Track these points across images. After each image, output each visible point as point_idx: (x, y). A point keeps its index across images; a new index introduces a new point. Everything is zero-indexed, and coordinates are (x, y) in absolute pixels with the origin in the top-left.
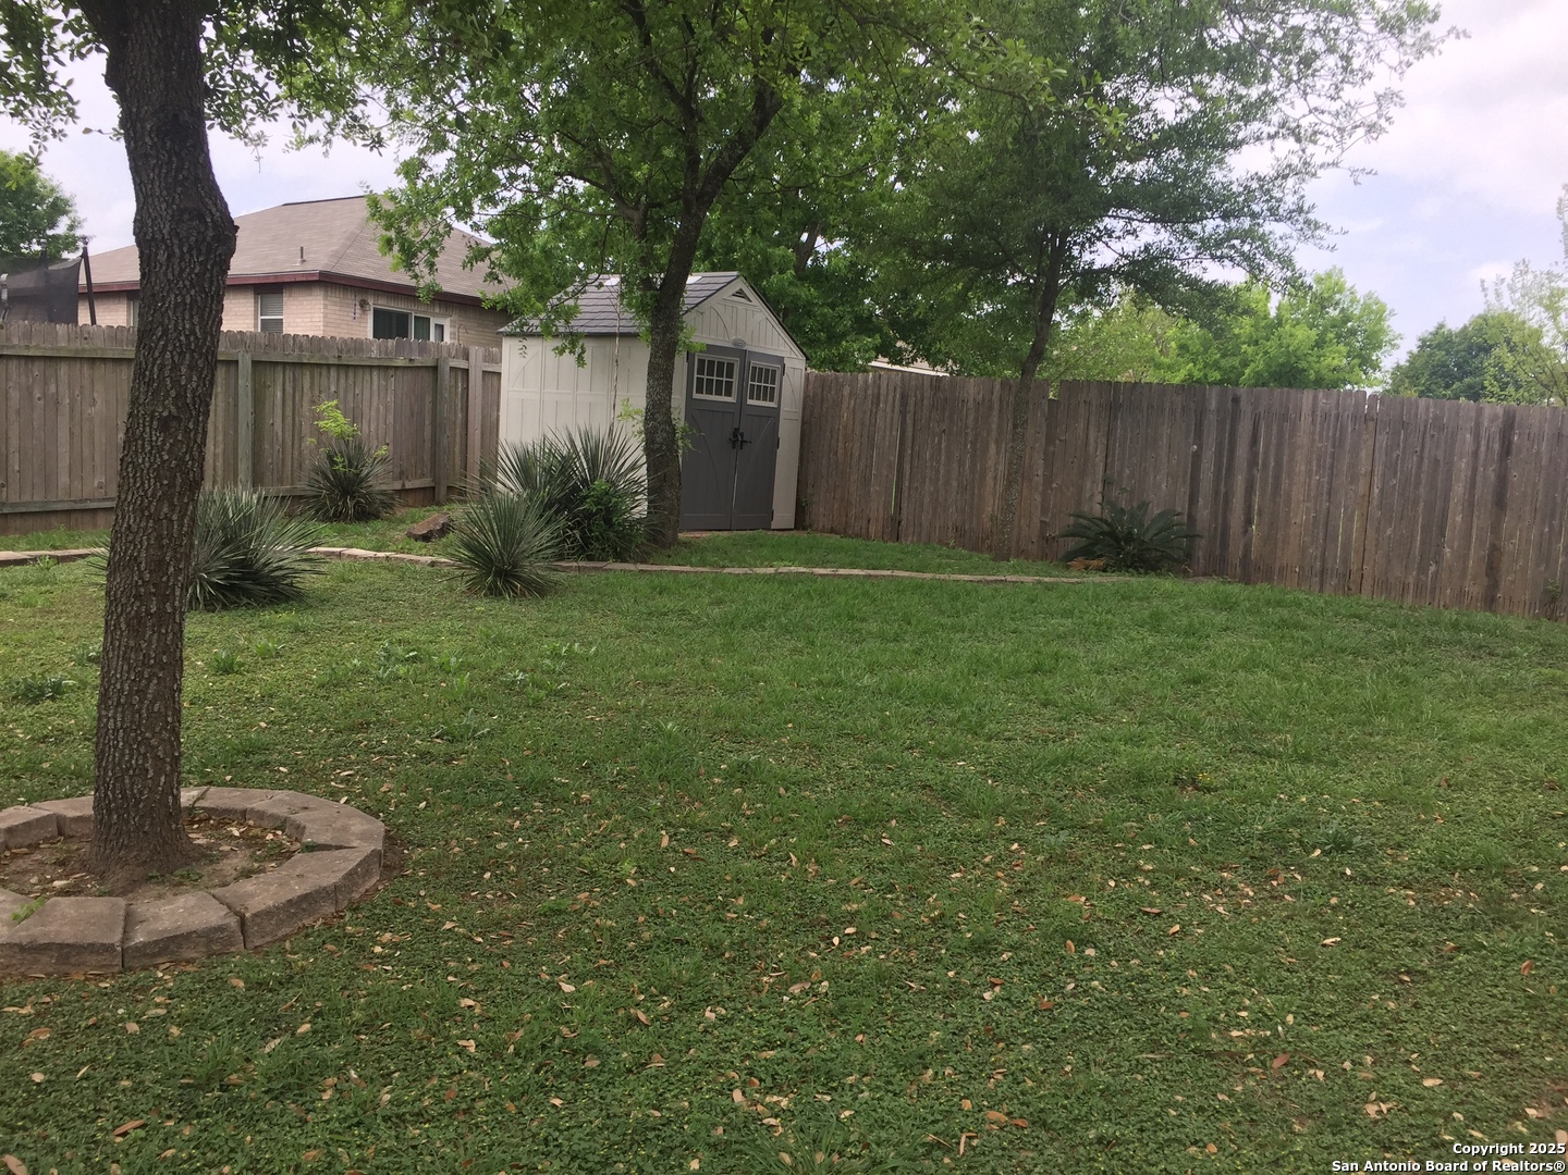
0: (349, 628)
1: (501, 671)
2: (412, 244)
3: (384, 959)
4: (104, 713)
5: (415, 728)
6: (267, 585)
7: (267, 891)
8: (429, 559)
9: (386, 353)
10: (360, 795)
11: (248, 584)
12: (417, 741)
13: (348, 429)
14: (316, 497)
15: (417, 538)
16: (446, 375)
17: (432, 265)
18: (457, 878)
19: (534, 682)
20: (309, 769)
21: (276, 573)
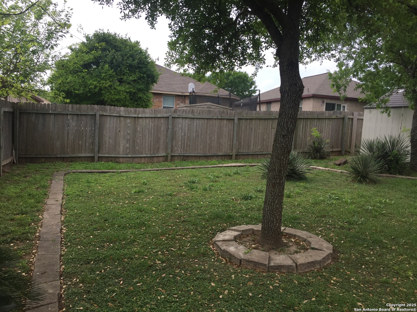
0: (319, 189)
1: (363, 205)
2: (340, 85)
3: (334, 285)
4: (265, 206)
5: (339, 219)
6: (298, 175)
7: (302, 258)
8: (340, 171)
9: (330, 115)
10: (324, 236)
11: (294, 175)
12: (340, 223)
13: (319, 135)
14: (309, 153)
15: (337, 165)
16: (346, 120)
17: (345, 90)
18: (354, 265)
19: (374, 210)
20: (311, 226)
21: (301, 172)
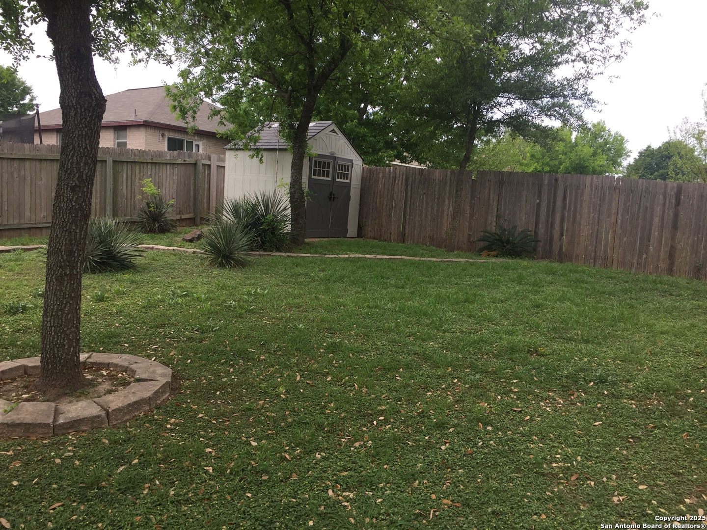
0: (156, 281)
1: (224, 301)
2: (185, 108)
3: (171, 430)
4: (45, 319)
5: (186, 326)
6: (119, 262)
7: (119, 400)
8: (192, 250)
9: (173, 157)
10: (161, 357)
11: (111, 261)
12: (187, 332)
13: (156, 191)
14: (141, 222)
15: (187, 241)
16: (200, 167)
17: (194, 117)
18: (204, 394)
19: (239, 306)
20: (138, 345)
21: (123, 257)
